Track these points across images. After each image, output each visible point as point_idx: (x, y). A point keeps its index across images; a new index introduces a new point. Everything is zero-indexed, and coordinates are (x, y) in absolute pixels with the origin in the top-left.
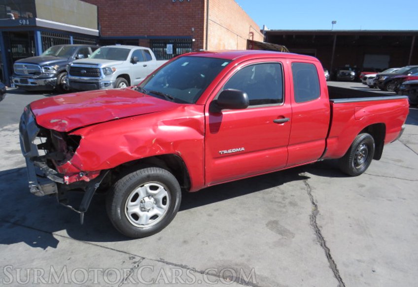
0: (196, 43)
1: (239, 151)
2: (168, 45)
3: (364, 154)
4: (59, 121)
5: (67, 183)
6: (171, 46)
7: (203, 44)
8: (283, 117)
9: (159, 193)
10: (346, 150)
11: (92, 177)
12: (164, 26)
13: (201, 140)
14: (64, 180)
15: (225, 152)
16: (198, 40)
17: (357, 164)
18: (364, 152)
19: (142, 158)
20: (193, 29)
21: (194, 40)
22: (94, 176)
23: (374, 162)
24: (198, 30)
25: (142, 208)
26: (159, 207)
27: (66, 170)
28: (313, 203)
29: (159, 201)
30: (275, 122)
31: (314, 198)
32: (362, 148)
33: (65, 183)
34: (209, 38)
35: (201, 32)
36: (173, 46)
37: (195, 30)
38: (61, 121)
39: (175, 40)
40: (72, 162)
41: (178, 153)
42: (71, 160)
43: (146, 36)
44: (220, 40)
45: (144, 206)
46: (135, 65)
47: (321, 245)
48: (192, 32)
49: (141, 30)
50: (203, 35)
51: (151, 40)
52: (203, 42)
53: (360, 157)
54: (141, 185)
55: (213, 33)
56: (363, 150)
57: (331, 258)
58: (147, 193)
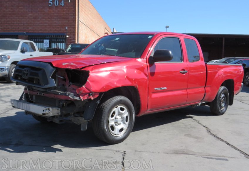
0: (69, 39)
1: (164, 89)
2: (45, 41)
3: (224, 100)
4: (69, 64)
5: (82, 100)
6: (48, 41)
7: (75, 40)
8: (184, 70)
9: (125, 112)
10: (215, 97)
11: (95, 97)
12: (42, 25)
13: (147, 79)
14: (80, 98)
15: (158, 89)
16: (71, 36)
17: (221, 107)
18: (223, 99)
19: (121, 86)
20: (67, 28)
21: (67, 36)
22: (96, 96)
23: (229, 106)
24: (71, 28)
25: (116, 122)
26: (124, 123)
27: (82, 92)
28: (205, 127)
29: (124, 119)
30: (181, 73)
31: (204, 125)
32: (222, 96)
33: (81, 100)
34: (79, 35)
35: (73, 30)
36: (49, 41)
37: (68, 28)
38: (70, 64)
39: (51, 36)
40: (85, 86)
41: (136, 86)
42: (85, 85)
43: (25, 33)
44: (86, 37)
45: (117, 121)
46: (24, 54)
47: (221, 141)
48: (66, 29)
49: (20, 28)
50: (75, 32)
51: (29, 36)
52: (75, 38)
53: (222, 102)
54: (116, 106)
55: (81, 32)
56: (223, 98)
57: (230, 144)
58: (119, 112)
